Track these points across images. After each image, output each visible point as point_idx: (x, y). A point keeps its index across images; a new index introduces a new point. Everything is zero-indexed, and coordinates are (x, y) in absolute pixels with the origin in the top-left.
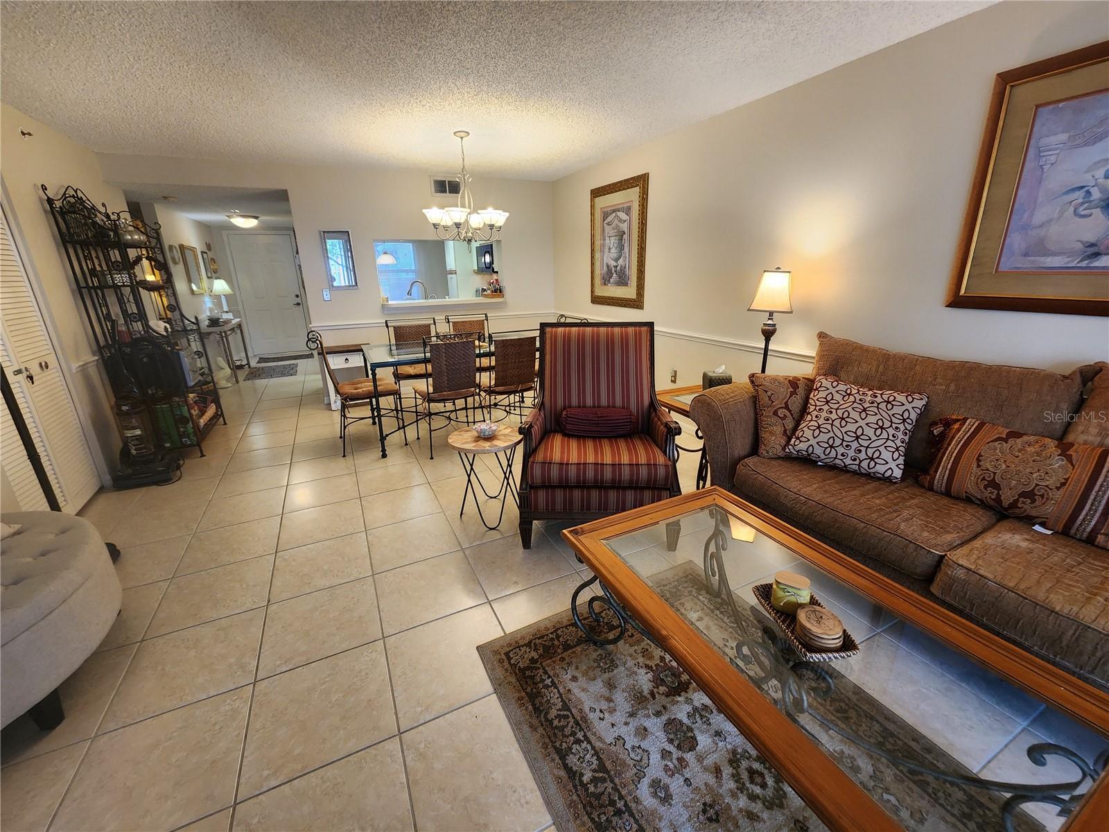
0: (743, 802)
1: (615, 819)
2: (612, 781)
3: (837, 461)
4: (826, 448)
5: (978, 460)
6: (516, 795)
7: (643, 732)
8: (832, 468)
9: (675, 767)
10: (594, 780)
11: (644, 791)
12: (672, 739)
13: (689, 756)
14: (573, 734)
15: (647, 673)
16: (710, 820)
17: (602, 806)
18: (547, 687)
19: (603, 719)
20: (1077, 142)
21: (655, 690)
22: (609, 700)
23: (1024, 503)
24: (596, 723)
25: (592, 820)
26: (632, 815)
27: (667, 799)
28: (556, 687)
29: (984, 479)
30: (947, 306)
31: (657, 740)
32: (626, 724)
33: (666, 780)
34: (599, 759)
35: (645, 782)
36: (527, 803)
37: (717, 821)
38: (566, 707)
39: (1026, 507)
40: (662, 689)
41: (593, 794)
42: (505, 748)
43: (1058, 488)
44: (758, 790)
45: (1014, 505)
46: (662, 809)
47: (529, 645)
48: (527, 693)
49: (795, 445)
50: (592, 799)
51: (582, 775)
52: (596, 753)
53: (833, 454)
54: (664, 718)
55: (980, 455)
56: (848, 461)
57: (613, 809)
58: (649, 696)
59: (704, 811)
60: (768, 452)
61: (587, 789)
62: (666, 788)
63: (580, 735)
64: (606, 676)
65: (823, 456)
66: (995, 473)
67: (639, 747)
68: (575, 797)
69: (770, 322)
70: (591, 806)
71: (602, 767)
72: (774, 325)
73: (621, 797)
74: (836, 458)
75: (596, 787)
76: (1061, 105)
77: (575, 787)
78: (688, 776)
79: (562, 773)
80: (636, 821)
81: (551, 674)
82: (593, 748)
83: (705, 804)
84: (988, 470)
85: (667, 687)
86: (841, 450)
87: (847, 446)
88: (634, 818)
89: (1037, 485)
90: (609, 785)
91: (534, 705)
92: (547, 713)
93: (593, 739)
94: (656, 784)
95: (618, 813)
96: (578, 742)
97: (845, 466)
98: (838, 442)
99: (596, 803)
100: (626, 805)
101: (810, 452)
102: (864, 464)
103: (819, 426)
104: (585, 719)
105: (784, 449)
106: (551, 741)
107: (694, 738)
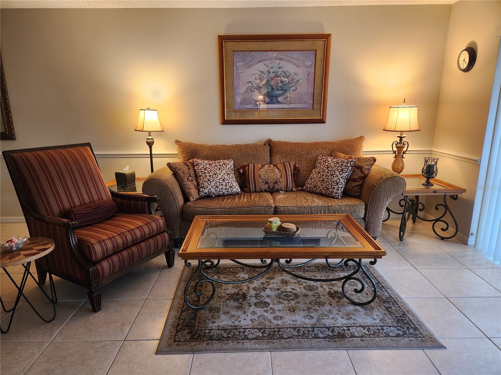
0: (293, 302)
1: (280, 333)
2: (267, 328)
3: (221, 192)
4: (215, 188)
5: (260, 177)
6: (251, 360)
7: (254, 313)
8: (219, 196)
9: (272, 311)
10: (263, 333)
11: (275, 322)
12: (262, 307)
13: (271, 306)
14: (240, 332)
15: (230, 301)
16: (294, 311)
17: (274, 335)
18: (209, 333)
19: (240, 321)
20: (246, 66)
21: (240, 302)
22: (233, 316)
23: (276, 185)
24: (240, 324)
25: (277, 339)
26: (281, 328)
27: (281, 318)
28: (213, 330)
29: (264, 182)
30: (222, 124)
31: (260, 311)
32: (247, 315)
33: (275, 315)
34: (255, 329)
35: (272, 320)
36: (257, 357)
37: (295, 310)
38: (225, 330)
39: (277, 187)
40: (241, 300)
41: (268, 335)
42: (227, 358)
43: (281, 178)
44: (291, 298)
45: (274, 187)
46: (284, 320)
47: (177, 331)
48: (207, 341)
49: (203, 191)
50: (270, 336)
51: (259, 336)
52: (253, 329)
53: (218, 190)
54: (253, 305)
55: (260, 175)
56: (224, 191)
57: (276, 332)
58: (240, 305)
59: (290, 311)
60: (193, 198)
61: (265, 336)
62: (278, 316)
63: (242, 330)
64: (221, 312)
65: (215, 192)
66: (265, 179)
67: (259, 316)
68: (266, 341)
69: (150, 137)
70: (272, 337)
71: (260, 329)
72: (153, 139)
73: (274, 328)
74: (220, 191)
75: (265, 334)
76: (239, 52)
77: (262, 339)
78: (277, 310)
79: (254, 341)
80: (284, 328)
81: (204, 329)
82: (250, 328)
83: (288, 310)
84: (263, 179)
85: (241, 299)
86: (220, 187)
87: (222, 185)
88: (283, 328)
89: (276, 179)
90: (267, 330)
91: (216, 340)
92: (223, 337)
93: (246, 327)
94: (275, 318)
95: (279, 331)
96: (244, 332)
97: (223, 193)
98: (218, 184)
99: (271, 336)
100: (277, 328)
101: (210, 192)
102: (230, 190)
103: (209, 179)
104: (235, 326)
105: (199, 194)
106: (238, 340)
107: (265, 302)
